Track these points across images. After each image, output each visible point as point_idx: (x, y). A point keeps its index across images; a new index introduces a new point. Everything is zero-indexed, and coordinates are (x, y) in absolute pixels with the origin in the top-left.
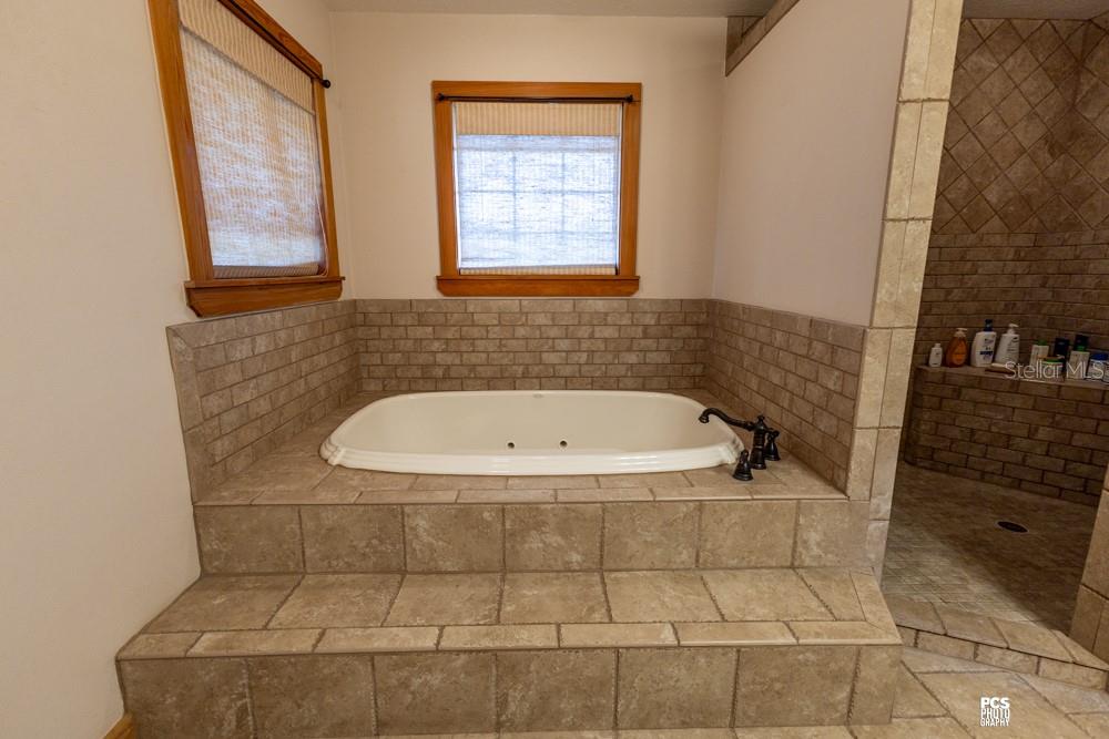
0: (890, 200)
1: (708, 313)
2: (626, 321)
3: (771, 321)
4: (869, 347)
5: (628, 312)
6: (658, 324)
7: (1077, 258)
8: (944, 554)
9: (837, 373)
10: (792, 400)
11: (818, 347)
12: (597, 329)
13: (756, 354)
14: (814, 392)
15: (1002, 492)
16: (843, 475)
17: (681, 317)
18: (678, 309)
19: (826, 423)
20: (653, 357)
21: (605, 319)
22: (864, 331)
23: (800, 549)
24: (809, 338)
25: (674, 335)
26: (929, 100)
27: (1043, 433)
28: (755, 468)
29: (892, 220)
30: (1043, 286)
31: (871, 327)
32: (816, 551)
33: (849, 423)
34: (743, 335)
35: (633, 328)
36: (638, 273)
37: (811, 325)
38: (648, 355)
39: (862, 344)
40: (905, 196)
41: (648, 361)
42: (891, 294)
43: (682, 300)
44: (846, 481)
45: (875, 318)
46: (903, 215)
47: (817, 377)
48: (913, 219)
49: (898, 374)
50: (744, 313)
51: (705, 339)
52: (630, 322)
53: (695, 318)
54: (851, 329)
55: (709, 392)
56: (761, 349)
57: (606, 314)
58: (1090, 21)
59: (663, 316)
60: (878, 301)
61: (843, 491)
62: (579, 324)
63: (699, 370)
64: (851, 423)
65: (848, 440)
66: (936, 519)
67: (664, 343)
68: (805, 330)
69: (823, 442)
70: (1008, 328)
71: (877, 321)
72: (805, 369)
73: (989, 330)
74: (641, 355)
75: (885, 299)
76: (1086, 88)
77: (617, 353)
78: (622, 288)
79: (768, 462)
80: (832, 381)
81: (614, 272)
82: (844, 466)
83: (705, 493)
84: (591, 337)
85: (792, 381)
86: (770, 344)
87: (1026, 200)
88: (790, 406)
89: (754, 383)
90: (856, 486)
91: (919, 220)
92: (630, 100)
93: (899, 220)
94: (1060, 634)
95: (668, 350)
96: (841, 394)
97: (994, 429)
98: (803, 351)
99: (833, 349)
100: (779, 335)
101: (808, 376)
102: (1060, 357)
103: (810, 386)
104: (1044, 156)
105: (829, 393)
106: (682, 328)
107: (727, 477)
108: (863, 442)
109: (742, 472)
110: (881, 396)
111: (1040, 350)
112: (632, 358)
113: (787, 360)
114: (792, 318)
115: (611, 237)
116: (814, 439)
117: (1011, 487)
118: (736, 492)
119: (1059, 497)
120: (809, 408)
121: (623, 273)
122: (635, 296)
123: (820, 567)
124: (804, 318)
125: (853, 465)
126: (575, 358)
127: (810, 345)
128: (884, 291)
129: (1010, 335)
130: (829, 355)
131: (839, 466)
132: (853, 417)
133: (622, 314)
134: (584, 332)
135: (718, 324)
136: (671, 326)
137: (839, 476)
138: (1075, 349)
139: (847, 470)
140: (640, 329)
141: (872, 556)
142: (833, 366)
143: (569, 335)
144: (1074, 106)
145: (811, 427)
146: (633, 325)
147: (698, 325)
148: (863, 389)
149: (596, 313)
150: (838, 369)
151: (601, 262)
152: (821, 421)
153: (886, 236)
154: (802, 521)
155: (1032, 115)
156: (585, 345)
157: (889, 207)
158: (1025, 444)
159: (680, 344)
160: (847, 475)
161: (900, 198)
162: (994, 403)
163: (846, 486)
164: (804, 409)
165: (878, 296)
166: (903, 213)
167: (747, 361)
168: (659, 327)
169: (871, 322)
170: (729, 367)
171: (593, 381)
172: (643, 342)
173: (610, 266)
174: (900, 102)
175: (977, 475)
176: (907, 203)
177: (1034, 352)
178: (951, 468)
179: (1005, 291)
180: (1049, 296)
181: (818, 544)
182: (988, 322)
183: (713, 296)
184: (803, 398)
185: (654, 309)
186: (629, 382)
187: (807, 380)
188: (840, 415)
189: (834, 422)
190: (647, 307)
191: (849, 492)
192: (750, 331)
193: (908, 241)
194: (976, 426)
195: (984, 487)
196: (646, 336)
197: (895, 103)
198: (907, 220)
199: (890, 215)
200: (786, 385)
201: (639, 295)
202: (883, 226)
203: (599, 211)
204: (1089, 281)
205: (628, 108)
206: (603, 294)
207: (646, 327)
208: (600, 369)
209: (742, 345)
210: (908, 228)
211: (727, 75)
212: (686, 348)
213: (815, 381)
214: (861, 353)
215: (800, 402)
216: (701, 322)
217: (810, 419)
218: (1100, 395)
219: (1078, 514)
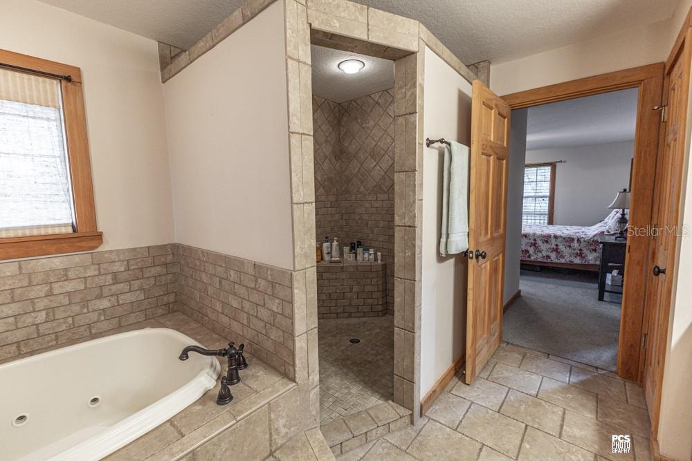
0: (294, 191)
1: (173, 254)
2: (92, 271)
3: (226, 263)
4: (296, 284)
5: (93, 264)
6: (128, 269)
7: (351, 206)
8: (336, 374)
9: (277, 301)
10: (248, 319)
11: (262, 283)
12: (56, 286)
13: (217, 286)
14: (264, 314)
15: (346, 321)
16: (291, 369)
17: (150, 260)
18: (146, 254)
19: (274, 334)
20: (128, 298)
21: (66, 275)
22: (291, 274)
23: (275, 437)
24: (255, 276)
25: (145, 276)
26: (304, 134)
27: (355, 289)
28: (232, 384)
29: (296, 204)
30: (342, 219)
31: (294, 271)
32: (284, 431)
33: (291, 334)
34: (204, 271)
35: (103, 277)
36: (100, 229)
37: (255, 268)
38: (121, 297)
39: (291, 282)
40: (301, 189)
41: (121, 302)
42: (302, 248)
43: (148, 247)
44: (295, 374)
45: (296, 265)
46: (301, 200)
47: (264, 303)
48: (306, 203)
49: (312, 296)
50: (203, 255)
51: (174, 274)
52: (97, 273)
53: (163, 260)
54: (283, 272)
55: (184, 314)
56: (220, 282)
57: (66, 270)
58: (340, 104)
59: (132, 262)
60: (296, 254)
61: (293, 380)
62: (30, 284)
63: (172, 298)
64: (292, 335)
65: (292, 346)
66: (327, 351)
67: (136, 284)
68: (251, 271)
69: (275, 347)
70: (333, 240)
71: (297, 267)
72: (255, 297)
73: (328, 242)
74: (113, 299)
75: (299, 252)
76: (343, 133)
77: (85, 303)
78: (83, 244)
79: (241, 373)
80: (275, 306)
81: (70, 230)
82: (292, 364)
83: (196, 440)
84: (50, 294)
85: (247, 305)
86: (227, 279)
87: (330, 179)
88: (248, 323)
89: (219, 307)
90: (300, 374)
91: (309, 203)
92: (68, 79)
93: (300, 204)
94: (390, 402)
95: (141, 289)
96: (282, 314)
97: (338, 291)
98: (253, 285)
99: (273, 284)
100: (232, 273)
101: (258, 302)
102: (354, 251)
103: (260, 309)
104: (333, 160)
105: (274, 314)
106: (153, 269)
107: (212, 405)
108: (300, 344)
109: (224, 398)
110: (305, 312)
111: (346, 249)
112: (105, 303)
113: (242, 292)
114: (241, 262)
115: (63, 198)
116: (268, 345)
117: (347, 317)
118: (222, 421)
119: (364, 316)
120: (262, 324)
121: (83, 230)
122: (99, 249)
123: (288, 441)
124: (249, 262)
125: (297, 361)
126: (29, 320)
127: (256, 281)
128: (298, 247)
129: (335, 243)
130: (271, 288)
131: (289, 364)
132: (293, 330)
133: (85, 268)
134: (40, 291)
135: (183, 262)
136: (141, 269)
137: (289, 370)
138: (358, 247)
139: (294, 365)
140: (109, 278)
141: (314, 413)
142: (274, 295)
143: (16, 298)
144: (340, 140)
145: (265, 337)
146: (100, 274)
147: (165, 265)
148: (296, 311)
149: (54, 271)
150: (278, 298)
151: (52, 222)
152: (272, 333)
153: (294, 213)
154: (273, 416)
155: (327, 141)
156: (40, 305)
157: (294, 195)
158: (349, 295)
159: (152, 281)
160: (294, 369)
161: (298, 190)
162: (336, 279)
163: (295, 377)
164: (259, 325)
165: (296, 251)
166: (301, 199)
167: (211, 290)
168: (130, 272)
169: (294, 268)
170: (197, 294)
171: (56, 336)
172: (113, 287)
173: (65, 225)
174: (290, 133)
175: (335, 315)
176: (302, 193)
177: (345, 250)
178: (325, 315)
179: (330, 222)
180: (344, 223)
181: (285, 426)
182: (327, 238)
183: (176, 241)
184: (257, 317)
185: (121, 258)
186: (104, 326)
187: (257, 305)
188: (284, 329)
189: (281, 333)
190: (114, 257)
191: (297, 380)
192: (210, 269)
193: (306, 216)
194: (331, 291)
195: (340, 321)
196: (116, 281)
197: (288, 133)
198: (303, 203)
199: (295, 201)
200: (242, 307)
201: (104, 248)
202: (292, 207)
203: (42, 174)
204: (357, 217)
205: (66, 87)
206: (59, 251)
207: (115, 275)
208: (65, 322)
209: (205, 278)
210: (305, 207)
211: (164, 82)
212: (157, 284)
213: (264, 306)
214: (291, 288)
215: (254, 321)
216: (168, 261)
217: (264, 332)
218: (369, 268)
219: (373, 323)
